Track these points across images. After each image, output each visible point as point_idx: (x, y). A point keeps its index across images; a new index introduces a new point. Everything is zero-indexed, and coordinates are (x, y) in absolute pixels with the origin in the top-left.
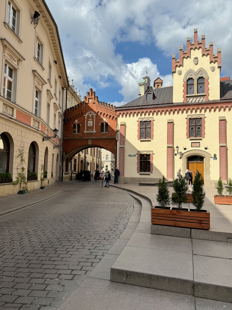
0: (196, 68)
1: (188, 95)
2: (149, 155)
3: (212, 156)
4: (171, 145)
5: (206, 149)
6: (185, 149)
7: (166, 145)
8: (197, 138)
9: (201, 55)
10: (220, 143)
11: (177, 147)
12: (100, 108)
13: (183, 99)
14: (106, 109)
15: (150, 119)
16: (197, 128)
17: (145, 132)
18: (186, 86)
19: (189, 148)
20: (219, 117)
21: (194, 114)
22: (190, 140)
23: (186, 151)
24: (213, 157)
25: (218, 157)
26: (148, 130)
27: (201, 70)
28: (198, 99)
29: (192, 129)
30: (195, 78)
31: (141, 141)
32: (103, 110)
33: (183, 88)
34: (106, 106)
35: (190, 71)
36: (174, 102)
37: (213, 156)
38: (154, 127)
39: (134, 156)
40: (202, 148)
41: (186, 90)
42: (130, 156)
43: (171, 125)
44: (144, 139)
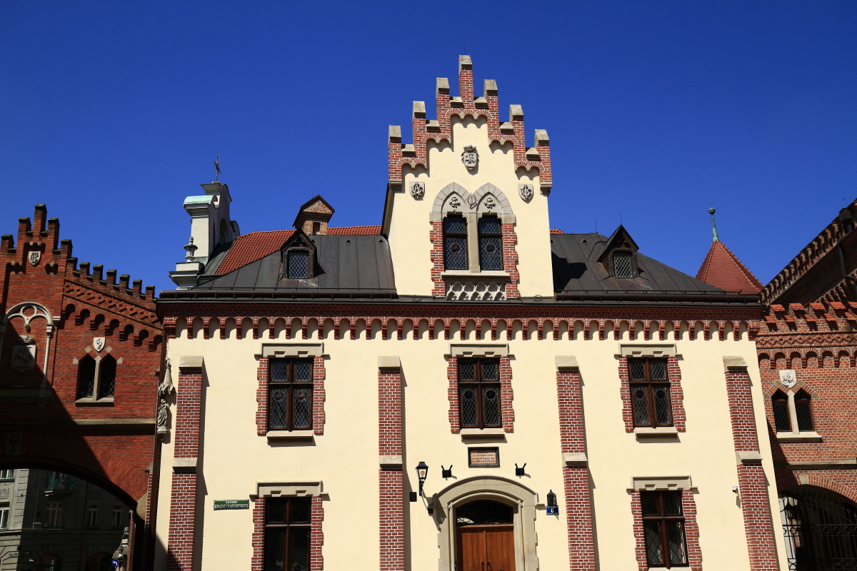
0: (472, 185)
1: (450, 273)
2: (307, 501)
3: (541, 502)
4: (396, 460)
5: (520, 472)
6: (447, 474)
7: (375, 460)
8: (487, 432)
9: (487, 142)
10: (565, 450)
11: (422, 466)
12: (79, 293)
13: (432, 285)
14: (108, 299)
15: (312, 351)
16: (485, 394)
17: (287, 402)
18: (440, 240)
19: (462, 471)
20: (557, 358)
21: (478, 344)
22: (466, 439)
23: (451, 481)
24: (546, 505)
25: (561, 502)
26: (302, 395)
27: (489, 193)
28: (482, 292)
29: (469, 395)
30: (470, 217)
31: (274, 442)
32: (96, 301)
33: (431, 246)
34: (110, 285)
35: (451, 194)
36: (400, 291)
37: (544, 501)
38: (328, 384)
39: (242, 505)
40: (507, 471)
41: (440, 255)
42: (221, 505)
43: (391, 378)
44: (286, 434)
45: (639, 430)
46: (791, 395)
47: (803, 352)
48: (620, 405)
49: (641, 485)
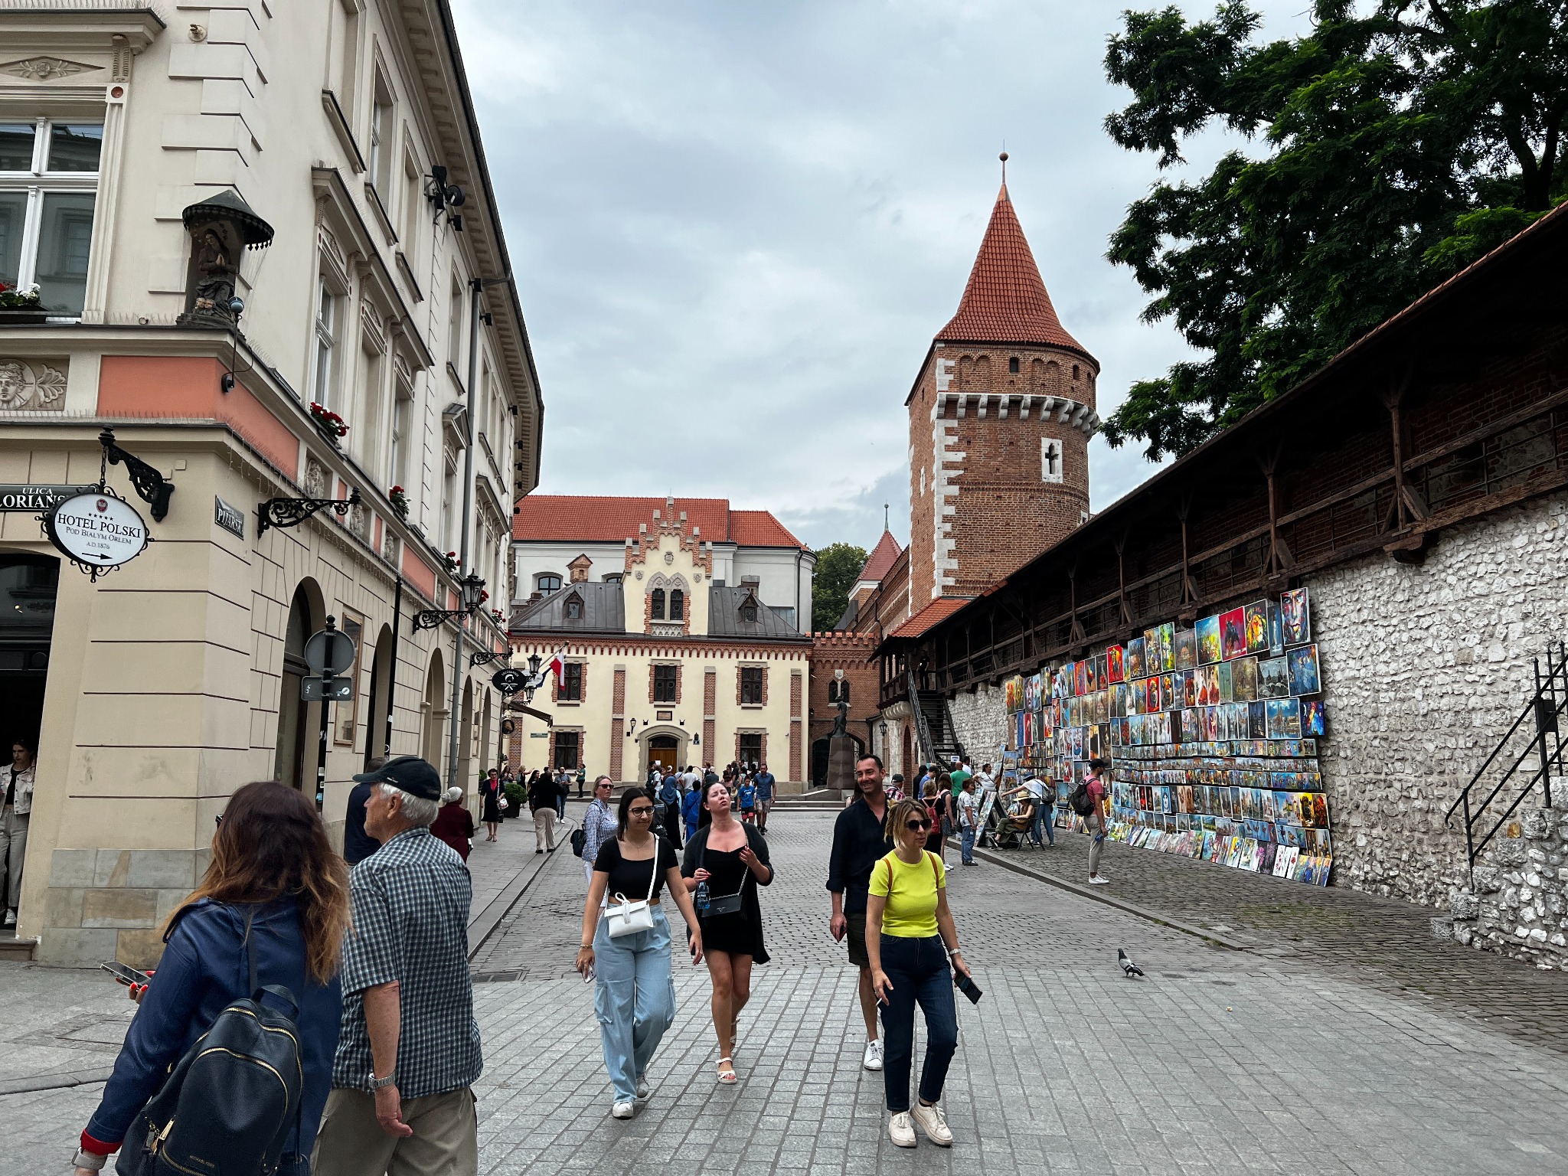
0: (669, 573)
1: (654, 621)
2: (577, 734)
3: (691, 738)
4: (620, 716)
5: (682, 724)
6: (646, 724)
7: (609, 716)
8: (667, 703)
9: (679, 549)
10: (704, 713)
11: (633, 720)
13: (644, 627)
15: (581, 661)
16: (668, 685)
17: (567, 686)
18: (650, 603)
19: (653, 723)
20: (705, 668)
21: (666, 658)
22: (656, 706)
23: (646, 727)
24: (693, 740)
25: (701, 738)
26: (576, 683)
27: (678, 578)
28: (670, 632)
30: (667, 591)
31: (559, 705)
33: (645, 606)
35: (658, 577)
36: (627, 631)
38: (588, 678)
39: (545, 735)
40: (675, 723)
41: (649, 612)
42: (533, 735)
43: (620, 677)
44: (566, 702)
45: (744, 705)
46: (839, 683)
47: (849, 660)
48: (735, 692)
49: (741, 732)
